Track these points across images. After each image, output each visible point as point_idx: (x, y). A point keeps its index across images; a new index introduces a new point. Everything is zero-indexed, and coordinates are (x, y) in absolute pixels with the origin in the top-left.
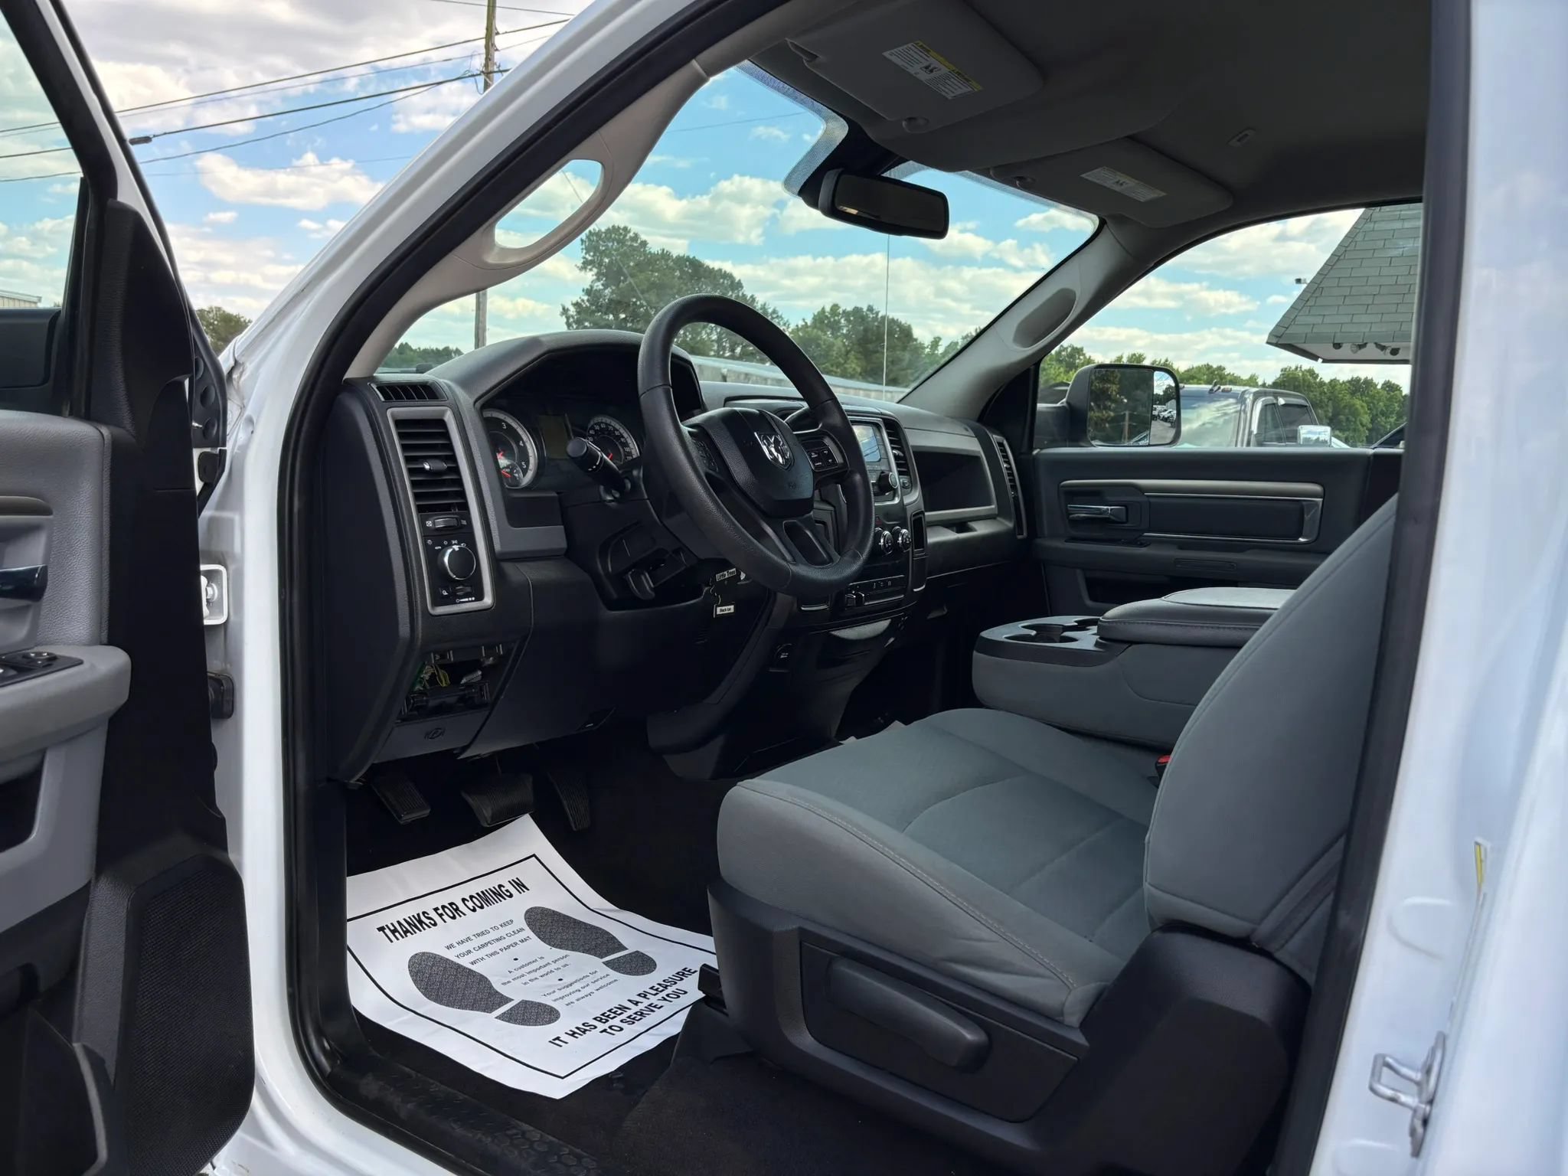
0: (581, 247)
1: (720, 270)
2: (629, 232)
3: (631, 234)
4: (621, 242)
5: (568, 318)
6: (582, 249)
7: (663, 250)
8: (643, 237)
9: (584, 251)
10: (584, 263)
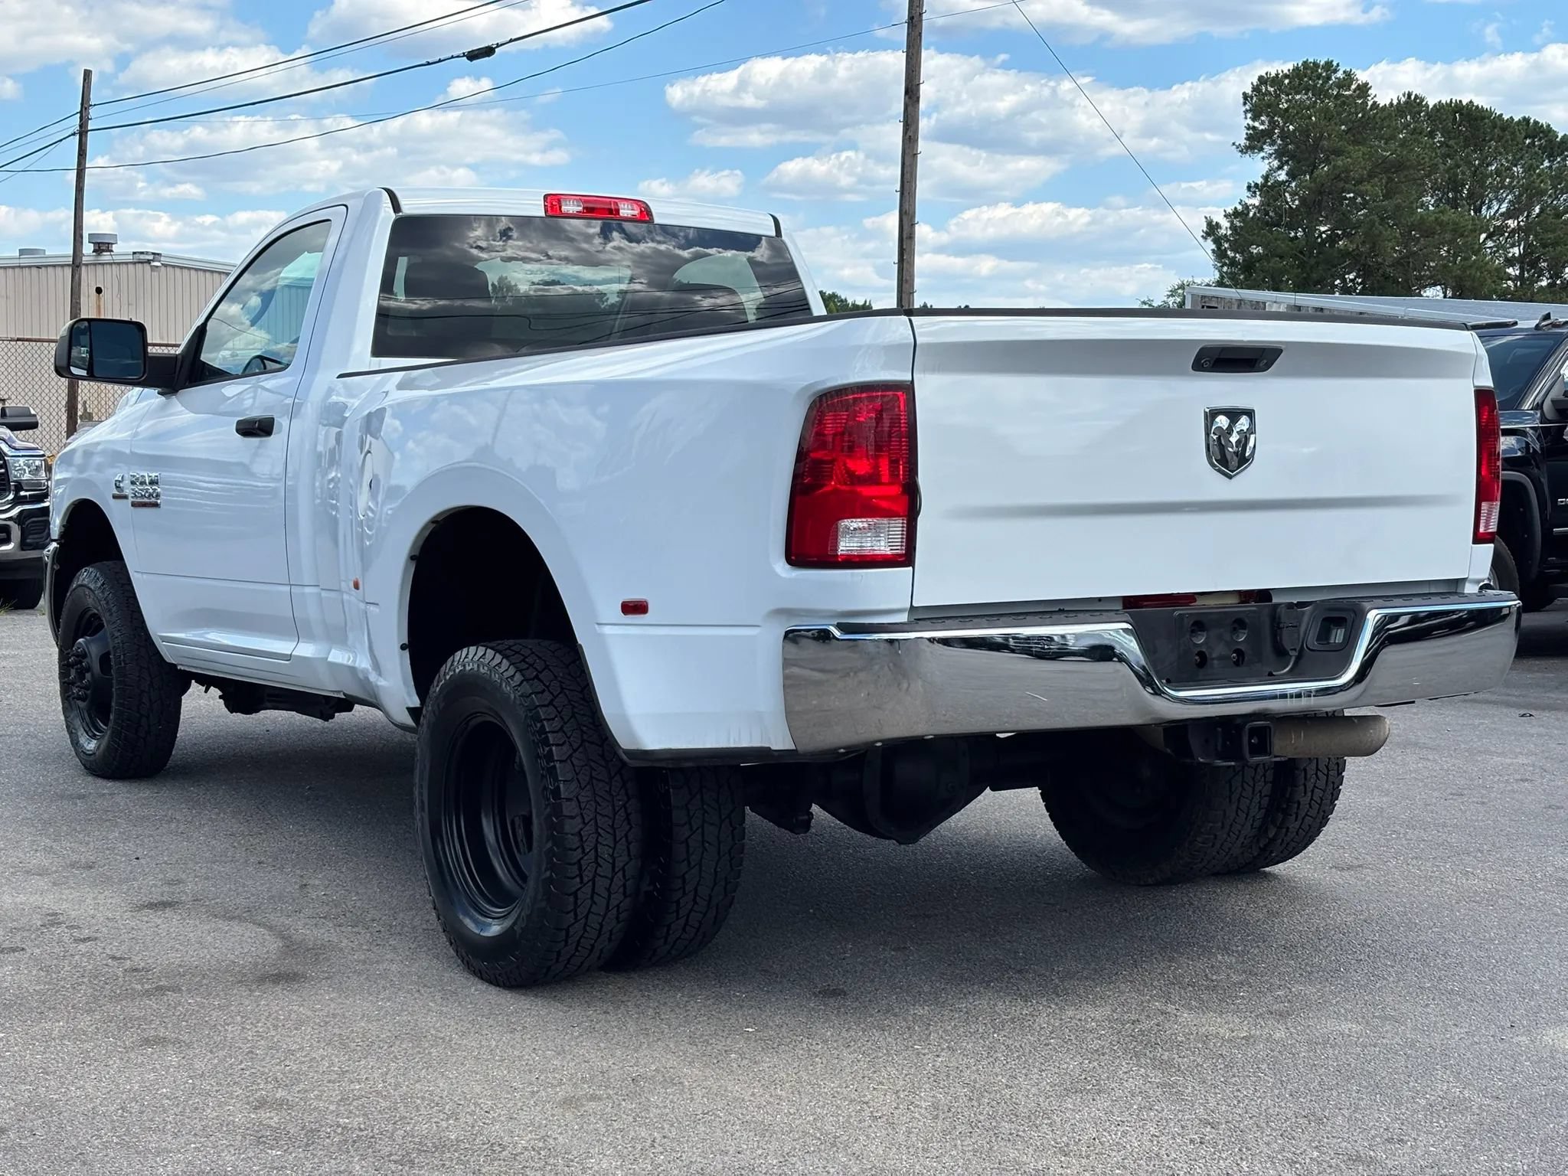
0: (1244, 109)
1: (1526, 120)
2: (1335, 71)
3: (1340, 74)
4: (1321, 93)
5: (1218, 241)
6: (1246, 112)
7: (1409, 95)
8: (1362, 77)
9: (1249, 115)
10: (1249, 138)
